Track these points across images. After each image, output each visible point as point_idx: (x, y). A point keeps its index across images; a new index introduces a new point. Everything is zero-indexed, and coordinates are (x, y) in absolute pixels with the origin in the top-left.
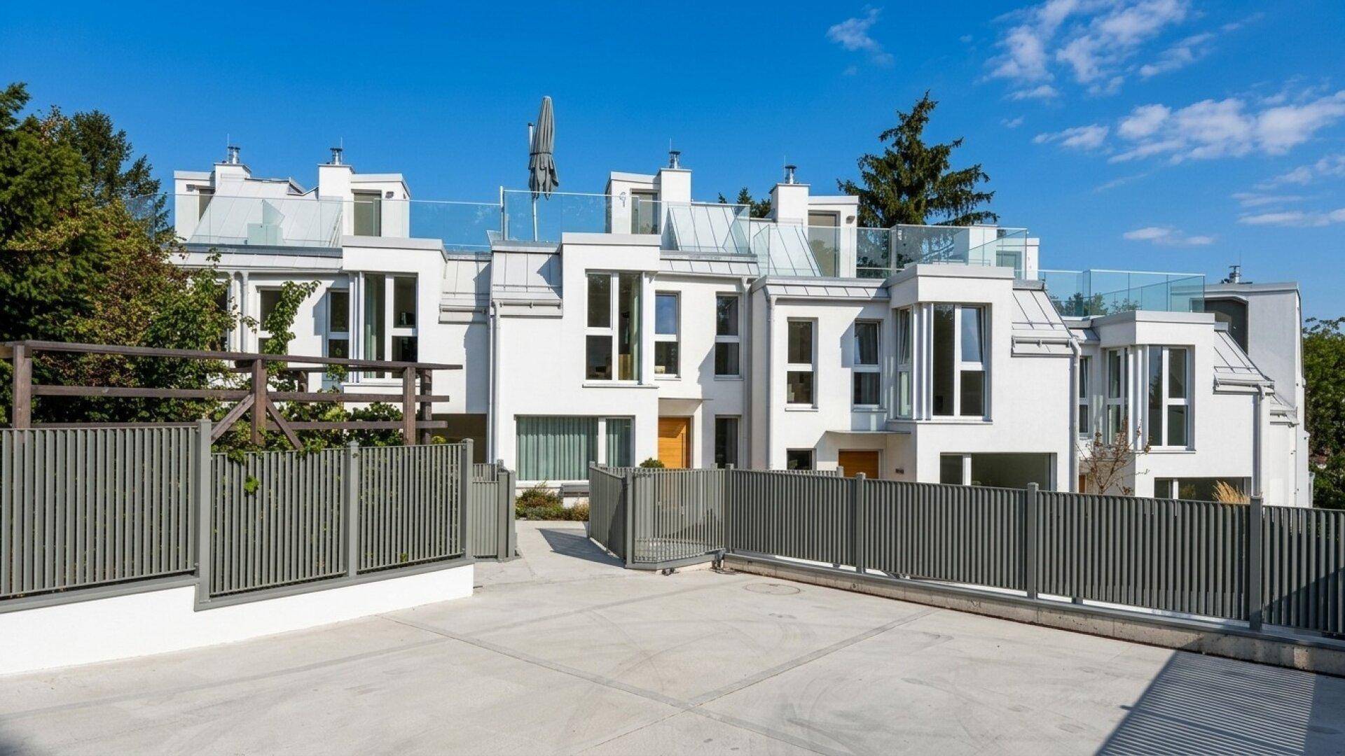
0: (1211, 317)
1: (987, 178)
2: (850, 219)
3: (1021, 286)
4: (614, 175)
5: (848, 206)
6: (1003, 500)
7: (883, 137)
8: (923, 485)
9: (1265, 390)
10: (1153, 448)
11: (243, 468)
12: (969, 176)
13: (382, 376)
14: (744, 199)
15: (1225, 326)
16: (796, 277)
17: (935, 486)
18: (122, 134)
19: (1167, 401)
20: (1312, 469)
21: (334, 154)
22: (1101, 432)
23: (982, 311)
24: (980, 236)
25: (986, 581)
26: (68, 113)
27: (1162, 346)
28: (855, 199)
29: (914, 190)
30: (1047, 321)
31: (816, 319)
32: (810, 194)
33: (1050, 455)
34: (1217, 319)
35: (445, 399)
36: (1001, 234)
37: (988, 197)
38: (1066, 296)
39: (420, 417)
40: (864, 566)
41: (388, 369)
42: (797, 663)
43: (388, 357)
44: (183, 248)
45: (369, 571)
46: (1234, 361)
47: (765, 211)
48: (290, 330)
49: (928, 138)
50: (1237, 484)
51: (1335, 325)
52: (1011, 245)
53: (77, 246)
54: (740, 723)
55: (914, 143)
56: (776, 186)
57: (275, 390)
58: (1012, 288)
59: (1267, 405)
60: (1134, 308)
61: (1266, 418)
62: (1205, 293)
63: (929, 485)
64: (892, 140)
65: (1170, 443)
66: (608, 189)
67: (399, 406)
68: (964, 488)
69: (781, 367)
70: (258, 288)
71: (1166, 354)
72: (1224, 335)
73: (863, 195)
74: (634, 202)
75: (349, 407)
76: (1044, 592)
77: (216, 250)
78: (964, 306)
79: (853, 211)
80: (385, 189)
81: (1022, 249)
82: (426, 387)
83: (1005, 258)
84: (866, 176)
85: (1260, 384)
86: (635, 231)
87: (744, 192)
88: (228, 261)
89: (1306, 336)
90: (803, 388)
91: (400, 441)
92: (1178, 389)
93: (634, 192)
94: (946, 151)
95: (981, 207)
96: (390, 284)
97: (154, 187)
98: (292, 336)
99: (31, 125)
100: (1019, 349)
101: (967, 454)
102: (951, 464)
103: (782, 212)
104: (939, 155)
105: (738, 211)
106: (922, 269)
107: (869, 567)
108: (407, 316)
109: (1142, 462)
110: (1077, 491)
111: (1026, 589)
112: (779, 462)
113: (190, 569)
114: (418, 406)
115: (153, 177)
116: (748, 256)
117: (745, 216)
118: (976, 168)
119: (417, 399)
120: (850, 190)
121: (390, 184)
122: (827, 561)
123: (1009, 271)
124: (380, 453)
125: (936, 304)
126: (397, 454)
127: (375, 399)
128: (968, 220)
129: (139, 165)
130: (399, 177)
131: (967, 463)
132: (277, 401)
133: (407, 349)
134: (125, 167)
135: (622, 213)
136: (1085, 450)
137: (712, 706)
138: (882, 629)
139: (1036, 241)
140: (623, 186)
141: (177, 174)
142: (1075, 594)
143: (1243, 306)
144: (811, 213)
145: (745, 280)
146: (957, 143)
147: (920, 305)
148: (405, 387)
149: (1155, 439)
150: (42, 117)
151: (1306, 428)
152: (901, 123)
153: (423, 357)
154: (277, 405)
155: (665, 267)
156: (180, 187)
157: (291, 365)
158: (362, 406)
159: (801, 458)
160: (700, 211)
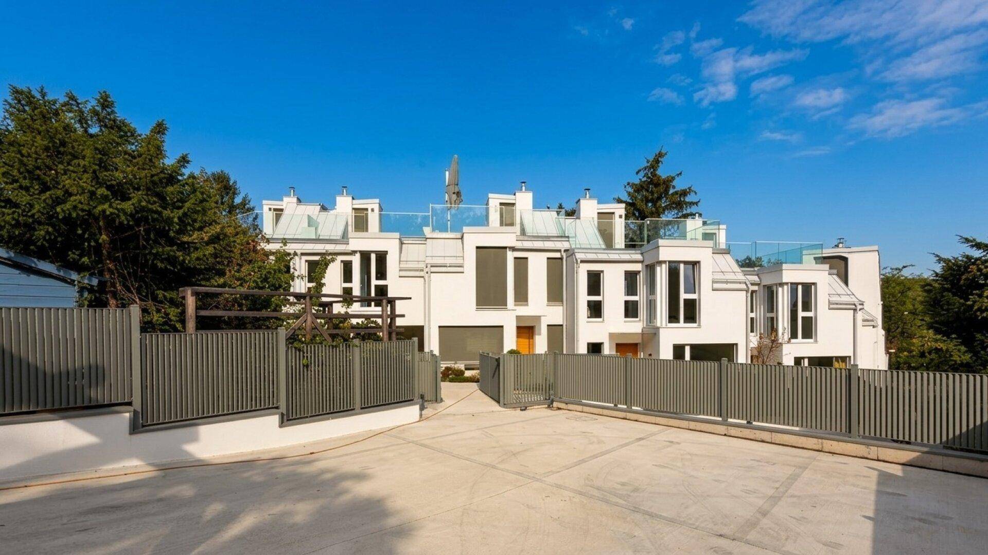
0: (827, 266)
1: (696, 193)
2: (621, 217)
3: (717, 251)
4: (490, 195)
5: (620, 210)
6: (710, 366)
7: (637, 173)
8: (663, 360)
9: (859, 307)
10: (793, 341)
11: (301, 353)
12: (684, 193)
13: (369, 305)
14: (561, 207)
15: (835, 271)
16: (591, 249)
17: (670, 361)
18: (235, 182)
19: (801, 314)
20: (887, 352)
21: (344, 189)
22: (762, 332)
23: (694, 265)
24: (693, 225)
25: (705, 412)
26: (209, 171)
27: (797, 284)
28: (623, 205)
29: (655, 202)
30: (731, 271)
31: (602, 271)
32: (598, 203)
33: (733, 345)
34: (830, 268)
35: (403, 316)
36: (705, 223)
37: (696, 203)
38: (742, 257)
39: (390, 325)
40: (631, 405)
41: (373, 300)
42: (595, 456)
43: (373, 294)
44: (268, 241)
45: (367, 407)
46: (840, 291)
47: (572, 213)
48: (323, 281)
49: (663, 172)
50: (844, 359)
51: (900, 270)
52: (709, 229)
53: (215, 239)
54: (565, 488)
55: (654, 175)
56: (579, 200)
57: (315, 312)
58: (712, 252)
59: (860, 316)
60: (782, 263)
61: (859, 322)
62: (822, 254)
63: (667, 360)
64: (642, 174)
65: (803, 338)
66: (487, 204)
67: (379, 321)
68: (686, 361)
69: (583, 298)
70: (306, 261)
71: (800, 287)
72: (835, 276)
73: (627, 204)
74: (501, 209)
75: (354, 321)
76: (731, 418)
77: (285, 241)
78: (686, 263)
79: (623, 212)
80: (370, 207)
81: (716, 231)
82: (393, 309)
83: (707, 236)
84: (629, 194)
85: (856, 303)
86: (501, 224)
87: (561, 205)
88: (291, 248)
89: (882, 277)
90: (596, 310)
91: (379, 339)
92: (806, 307)
93: (501, 204)
94: (673, 178)
95: (694, 209)
96: (373, 257)
97: (253, 209)
98: (324, 284)
99: (192, 176)
100: (716, 286)
101: (687, 345)
102: (678, 350)
103: (583, 213)
104: (668, 182)
105: (558, 213)
106: (661, 242)
107: (634, 406)
108: (382, 274)
109: (786, 349)
110: (749, 362)
111: (721, 416)
112: (582, 349)
113: (275, 405)
114: (389, 320)
115: (252, 205)
116: (564, 237)
117: (562, 217)
118: (690, 188)
119: (388, 316)
120: (619, 201)
121: (372, 205)
122: (610, 403)
123: (710, 243)
124: (370, 345)
125: (670, 262)
126: (380, 346)
127: (367, 317)
128: (686, 216)
129: (244, 199)
130: (377, 201)
131: (687, 349)
132: (319, 318)
133: (382, 291)
134: (238, 200)
135: (494, 217)
136: (754, 341)
137: (550, 480)
138: (641, 439)
139: (724, 227)
140: (495, 201)
141: (264, 202)
142: (749, 420)
143: (845, 260)
144: (598, 213)
145: (563, 250)
146: (678, 175)
147: (661, 263)
148: (383, 311)
149: (794, 335)
150: (197, 173)
151: (884, 328)
152: (646, 165)
153: (391, 294)
154: (319, 321)
155: (519, 245)
156: (266, 208)
157: (324, 299)
158: (360, 321)
159: (595, 348)
160: (538, 214)
